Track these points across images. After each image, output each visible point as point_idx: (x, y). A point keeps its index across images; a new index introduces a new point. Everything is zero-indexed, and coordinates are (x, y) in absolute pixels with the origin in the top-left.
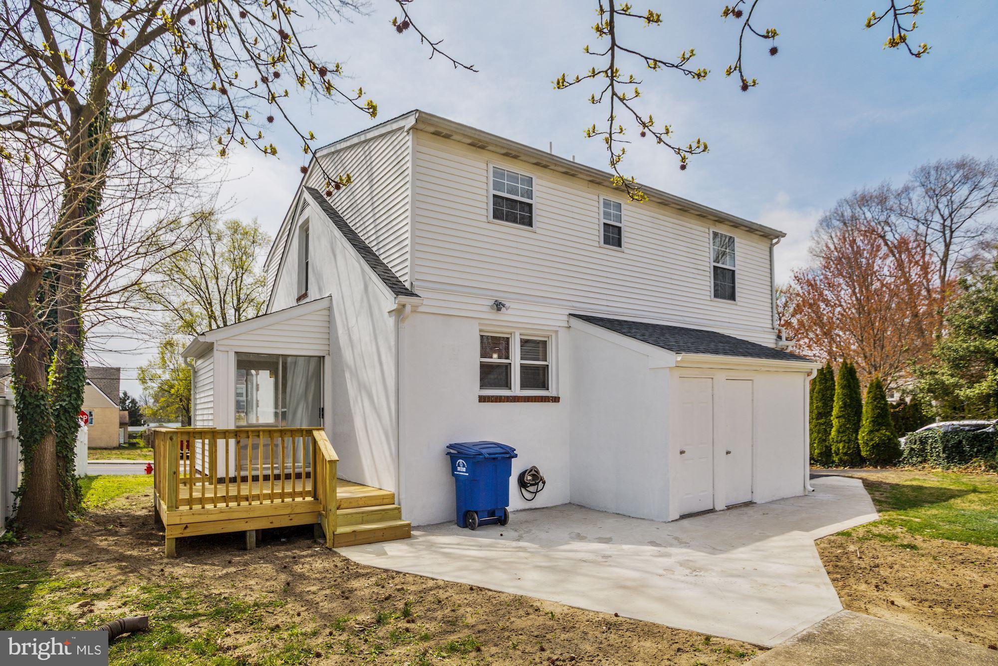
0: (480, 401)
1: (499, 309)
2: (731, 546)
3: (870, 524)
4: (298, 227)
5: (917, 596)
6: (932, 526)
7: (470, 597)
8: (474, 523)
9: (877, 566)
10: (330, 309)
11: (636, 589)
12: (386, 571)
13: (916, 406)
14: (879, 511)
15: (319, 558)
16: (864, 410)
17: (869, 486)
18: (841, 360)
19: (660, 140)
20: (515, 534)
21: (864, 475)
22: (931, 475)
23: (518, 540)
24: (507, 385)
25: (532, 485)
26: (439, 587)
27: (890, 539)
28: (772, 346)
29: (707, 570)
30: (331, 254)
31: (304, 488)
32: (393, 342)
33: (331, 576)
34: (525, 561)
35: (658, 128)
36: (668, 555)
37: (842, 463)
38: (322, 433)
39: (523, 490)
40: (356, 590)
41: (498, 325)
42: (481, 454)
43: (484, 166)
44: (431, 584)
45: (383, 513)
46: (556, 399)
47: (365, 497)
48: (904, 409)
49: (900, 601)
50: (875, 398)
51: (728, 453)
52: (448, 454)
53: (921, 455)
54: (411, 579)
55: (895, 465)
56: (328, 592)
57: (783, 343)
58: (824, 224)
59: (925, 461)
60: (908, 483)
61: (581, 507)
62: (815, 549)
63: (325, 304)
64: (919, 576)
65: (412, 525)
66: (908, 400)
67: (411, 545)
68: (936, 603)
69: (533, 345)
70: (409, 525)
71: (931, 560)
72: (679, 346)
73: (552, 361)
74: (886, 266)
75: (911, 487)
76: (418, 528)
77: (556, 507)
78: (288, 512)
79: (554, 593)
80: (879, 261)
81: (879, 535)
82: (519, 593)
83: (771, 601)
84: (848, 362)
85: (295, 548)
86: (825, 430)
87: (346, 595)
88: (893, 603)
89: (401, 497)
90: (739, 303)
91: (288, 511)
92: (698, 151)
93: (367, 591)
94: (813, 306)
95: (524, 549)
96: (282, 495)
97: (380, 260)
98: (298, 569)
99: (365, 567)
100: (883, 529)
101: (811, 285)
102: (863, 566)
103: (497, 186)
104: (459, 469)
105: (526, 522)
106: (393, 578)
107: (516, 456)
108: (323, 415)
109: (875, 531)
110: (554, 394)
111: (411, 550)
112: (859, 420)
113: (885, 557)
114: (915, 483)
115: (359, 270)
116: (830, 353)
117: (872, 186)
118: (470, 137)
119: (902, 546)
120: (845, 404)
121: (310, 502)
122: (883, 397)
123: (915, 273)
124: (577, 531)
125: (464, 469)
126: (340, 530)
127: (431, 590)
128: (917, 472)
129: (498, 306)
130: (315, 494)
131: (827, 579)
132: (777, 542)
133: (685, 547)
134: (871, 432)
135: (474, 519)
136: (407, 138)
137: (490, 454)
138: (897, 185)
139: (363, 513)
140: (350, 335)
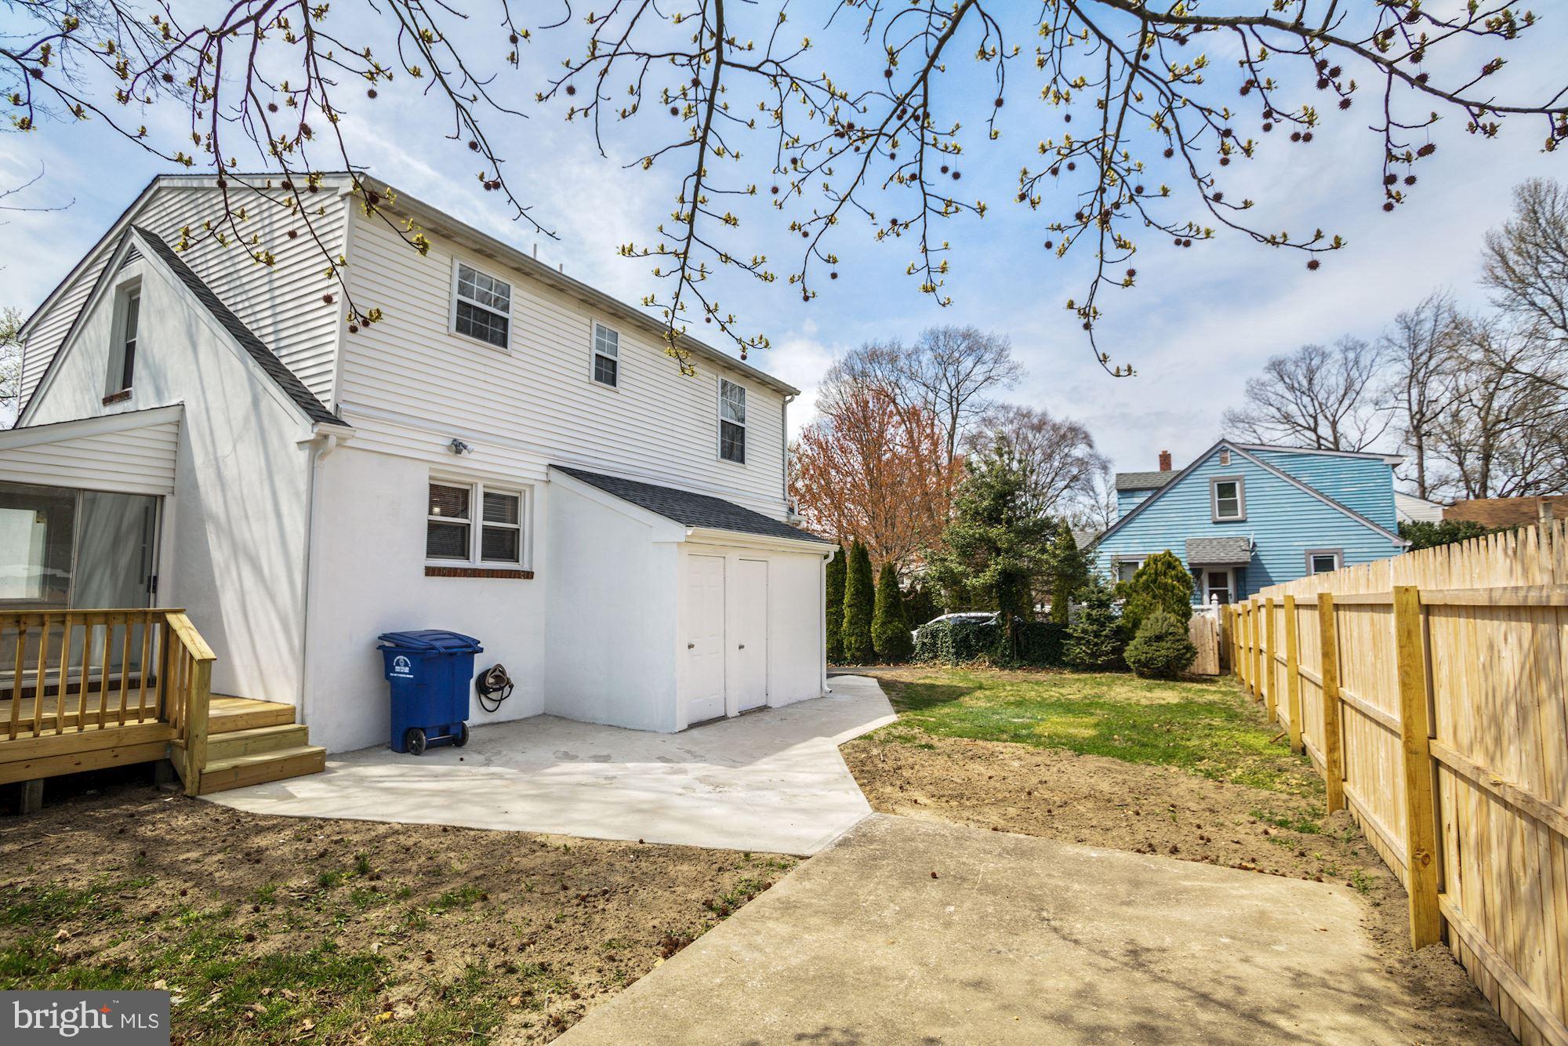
0: (427, 574)
1: (458, 452)
2: (753, 758)
3: (890, 725)
4: (113, 287)
5: (936, 793)
6: (945, 725)
7: (448, 840)
8: (420, 746)
9: (900, 768)
10: (180, 424)
11: (656, 810)
12: (303, 819)
13: (926, 594)
14: (897, 712)
15: (178, 811)
16: (876, 599)
17: (886, 686)
18: (852, 538)
19: (724, 328)
20: (481, 758)
21: (878, 673)
22: (941, 672)
23: (487, 765)
24: (464, 553)
25: (495, 690)
26: (397, 832)
27: (909, 741)
28: (784, 520)
29: (730, 785)
30: (187, 343)
31: (143, 703)
32: (303, 486)
33: (214, 835)
34: (506, 790)
35: (722, 315)
36: (684, 772)
37: (855, 660)
38: (184, 617)
39: (483, 699)
40: (267, 849)
41: (456, 471)
42: (434, 648)
43: (448, 261)
44: (382, 829)
45: (280, 736)
46: (529, 575)
47: (248, 714)
48: (915, 597)
49: (922, 800)
50: (888, 585)
51: (741, 647)
52: (380, 647)
53: (932, 650)
54: (349, 826)
55: (907, 662)
56: (220, 856)
57: (795, 517)
58: (833, 376)
59: (936, 657)
60: (922, 681)
61: (561, 718)
62: (839, 754)
63: (172, 415)
64: (937, 774)
65: (328, 752)
66: (918, 587)
67: (329, 781)
68: (952, 797)
69: (497, 501)
70: (322, 752)
71: (946, 758)
72: (687, 517)
73: (524, 524)
74: (897, 435)
75: (924, 685)
76: (333, 757)
77: (526, 719)
78: (111, 745)
79: (558, 825)
80: (891, 430)
81: (900, 737)
82: (513, 829)
83: (803, 811)
84: (861, 542)
85: (123, 802)
86: (837, 621)
87: (255, 857)
88: (916, 801)
89: (306, 711)
90: (748, 467)
91: (111, 743)
92: (760, 346)
93: (286, 849)
94: (823, 473)
95: (500, 777)
96: (100, 719)
97: (280, 364)
98: (146, 831)
99: (266, 817)
100: (902, 731)
101: (824, 448)
102: (887, 768)
103: (463, 289)
104: (397, 669)
105: (490, 740)
106: (321, 827)
107: (481, 650)
108: (155, 588)
109: (895, 732)
110: (526, 568)
111: (331, 788)
112: (872, 610)
113: (906, 759)
114: (927, 681)
115: (244, 374)
116: (840, 527)
117: (883, 342)
118: (434, 222)
119: (921, 746)
120: (857, 590)
121: (151, 726)
122: (896, 584)
123: (925, 446)
124: (564, 749)
125: (407, 670)
126: (211, 766)
127: (386, 837)
128: (928, 669)
129: (458, 447)
130: (162, 714)
131: (855, 785)
132: (799, 750)
133: (701, 761)
134: (883, 624)
135: (420, 739)
136: (340, 205)
137: (446, 648)
138: (907, 345)
139: (247, 738)
140: (218, 468)
